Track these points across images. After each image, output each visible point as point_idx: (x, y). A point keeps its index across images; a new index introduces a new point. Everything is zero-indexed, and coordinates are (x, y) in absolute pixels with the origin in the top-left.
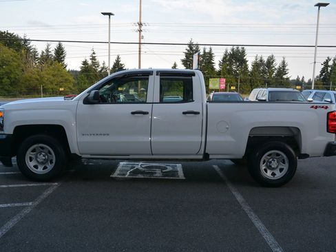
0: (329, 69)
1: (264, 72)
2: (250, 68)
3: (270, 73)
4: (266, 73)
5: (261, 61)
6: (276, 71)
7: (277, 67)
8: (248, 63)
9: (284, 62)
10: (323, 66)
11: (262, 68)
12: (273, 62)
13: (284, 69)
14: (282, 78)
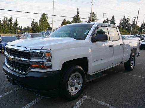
0: (34, 24)
1: (8, 24)
2: (2, 22)
3: (11, 24)
4: (9, 24)
5: (7, 19)
6: (13, 24)
7: (14, 22)
8: (1, 20)
9: (17, 20)
10: (32, 23)
11: (7, 22)
12: (12, 20)
13: (17, 23)
14: (16, 27)
